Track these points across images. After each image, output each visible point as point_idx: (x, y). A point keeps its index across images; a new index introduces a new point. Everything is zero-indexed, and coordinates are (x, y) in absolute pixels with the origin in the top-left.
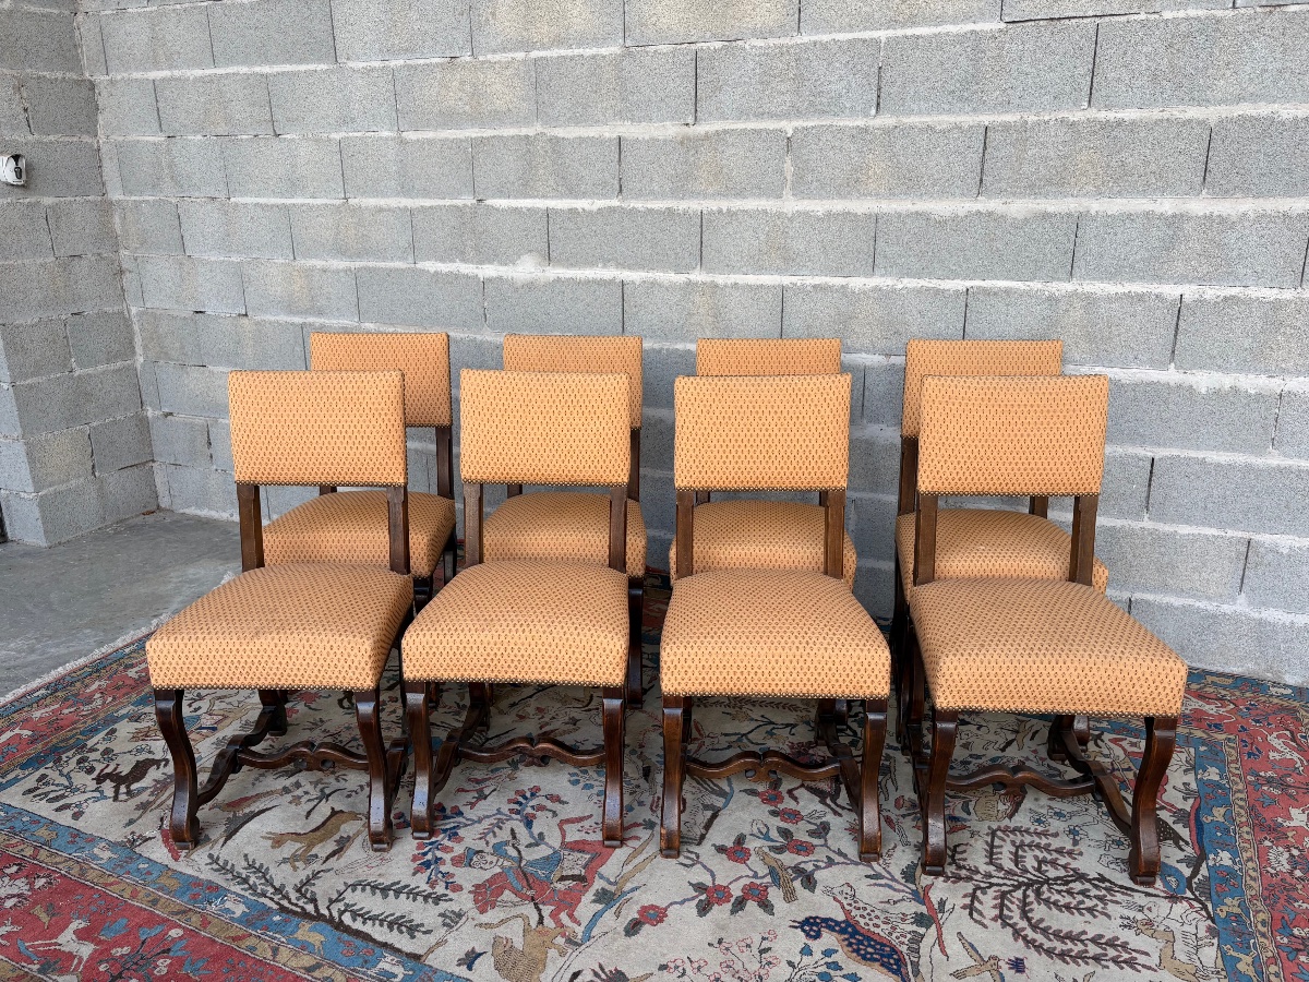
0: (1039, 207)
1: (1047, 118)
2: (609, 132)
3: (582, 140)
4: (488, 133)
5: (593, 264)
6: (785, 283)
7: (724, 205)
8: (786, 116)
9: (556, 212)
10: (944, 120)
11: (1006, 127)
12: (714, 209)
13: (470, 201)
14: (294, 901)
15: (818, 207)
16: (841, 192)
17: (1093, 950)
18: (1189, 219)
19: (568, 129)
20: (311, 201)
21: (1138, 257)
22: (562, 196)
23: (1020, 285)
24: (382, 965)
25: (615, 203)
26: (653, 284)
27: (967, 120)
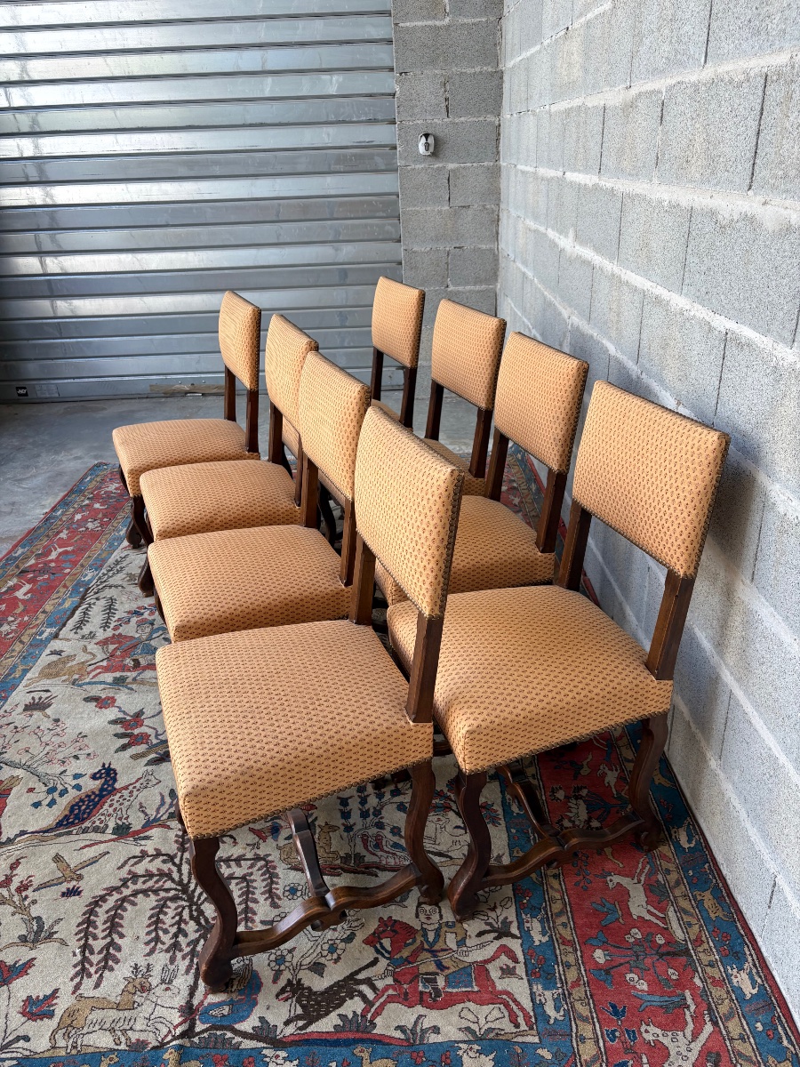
6: (645, 289)
7: (631, 187)
8: (664, 71)
12: (627, 190)
15: (667, 195)
16: (679, 176)
24: (49, 629)
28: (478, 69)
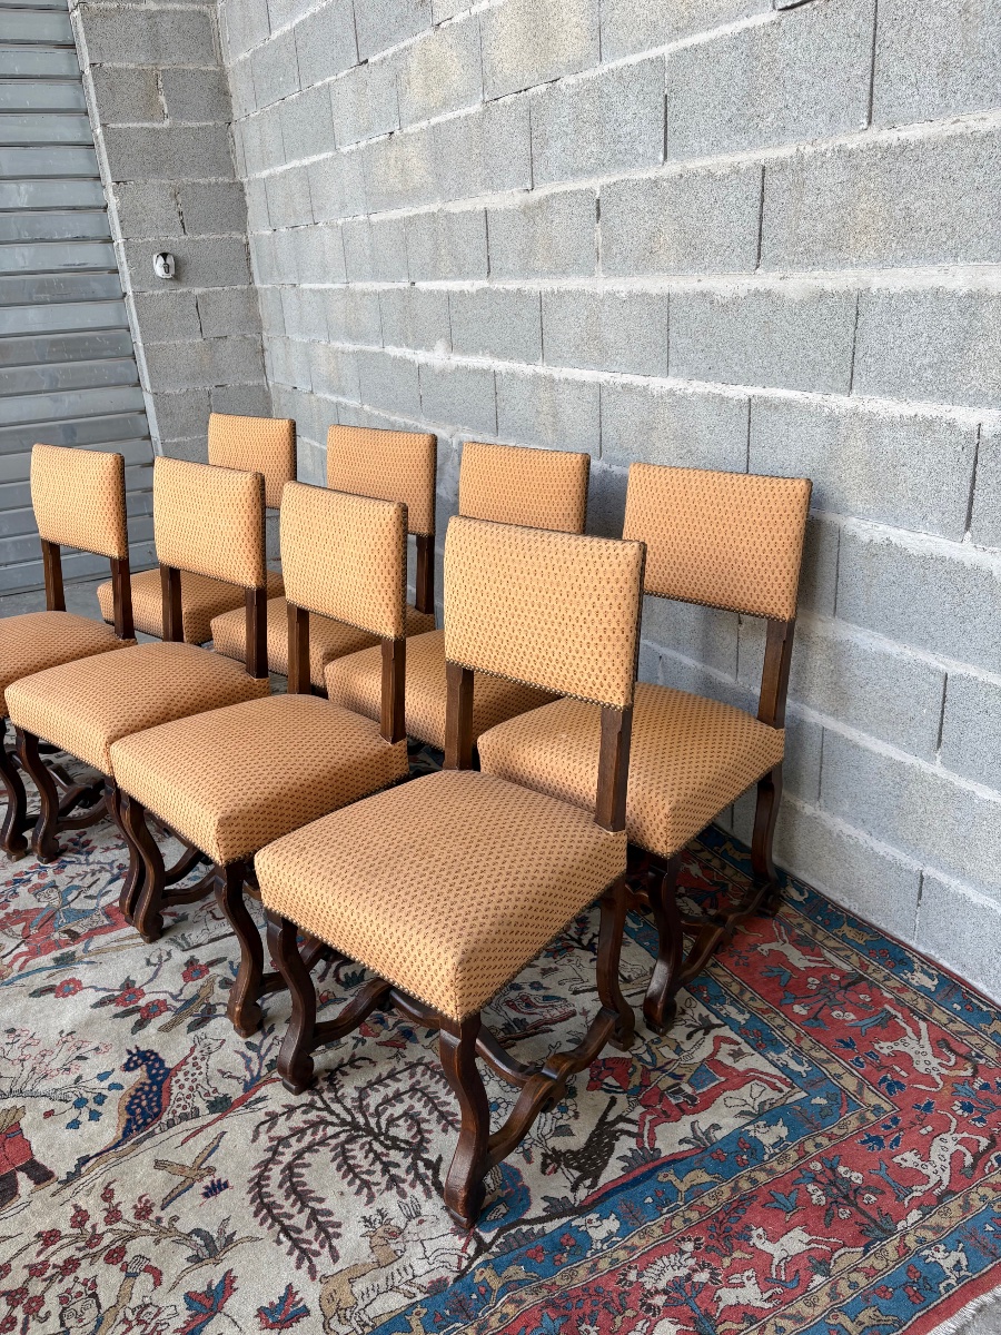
0: (816, 283)
1: (824, 147)
2: (479, 203)
3: (464, 215)
4: (413, 211)
7: (555, 285)
9: (453, 294)
10: (723, 162)
11: (783, 166)
12: (549, 289)
15: (622, 286)
16: (639, 267)
17: (298, 1220)
19: (456, 203)
20: (333, 286)
22: (455, 277)
23: (799, 397)
26: (513, 375)
27: (744, 159)
28: (213, 180)
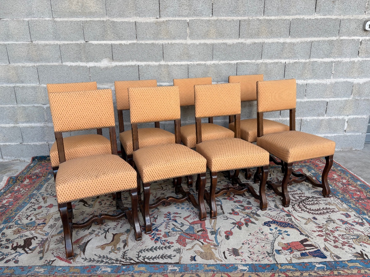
0: (254, 41)
1: (254, 18)
2: (132, 20)
3: (123, 22)
4: (88, 19)
5: (128, 60)
6: (189, 64)
7: (170, 42)
8: (187, 16)
9: (115, 45)
10: (230, 18)
11: (245, 20)
12: (167, 43)
13: (83, 42)
14: (125, 261)
15: (197, 42)
16: (203, 38)
17: (325, 211)
18: (286, 43)
19: (118, 19)
20: (16, 43)
21: (276, 53)
22: (117, 40)
23: (249, 61)
24: (169, 269)
25: (135, 41)
26: (149, 66)
27: (235, 18)
